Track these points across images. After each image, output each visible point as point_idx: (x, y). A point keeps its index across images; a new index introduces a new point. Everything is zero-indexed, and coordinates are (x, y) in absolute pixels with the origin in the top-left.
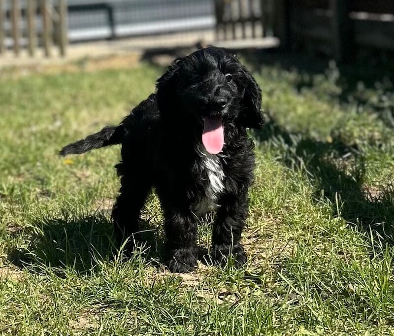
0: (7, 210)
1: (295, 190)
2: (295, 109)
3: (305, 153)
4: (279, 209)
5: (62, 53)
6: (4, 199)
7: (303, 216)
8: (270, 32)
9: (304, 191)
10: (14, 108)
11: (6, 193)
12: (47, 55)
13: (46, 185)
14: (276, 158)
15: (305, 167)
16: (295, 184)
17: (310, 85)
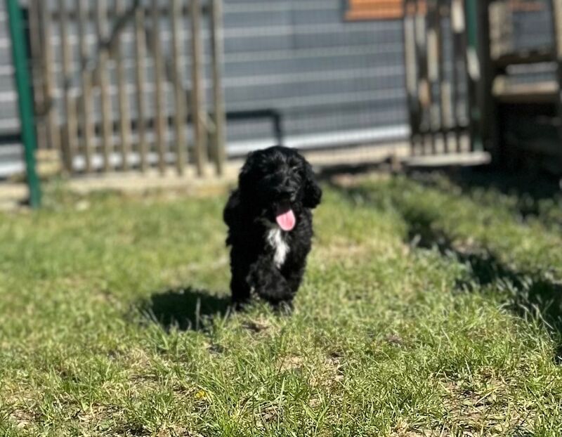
0: (170, 369)
1: (530, 345)
2: (519, 243)
3: (539, 298)
4: (513, 369)
5: (219, 171)
6: (165, 355)
7: (544, 379)
8: (479, 145)
9: (543, 346)
10: (166, 241)
11: (167, 348)
12: (200, 173)
13: (216, 337)
14: (503, 305)
15: (541, 316)
16: (531, 337)
17: (535, 212)
